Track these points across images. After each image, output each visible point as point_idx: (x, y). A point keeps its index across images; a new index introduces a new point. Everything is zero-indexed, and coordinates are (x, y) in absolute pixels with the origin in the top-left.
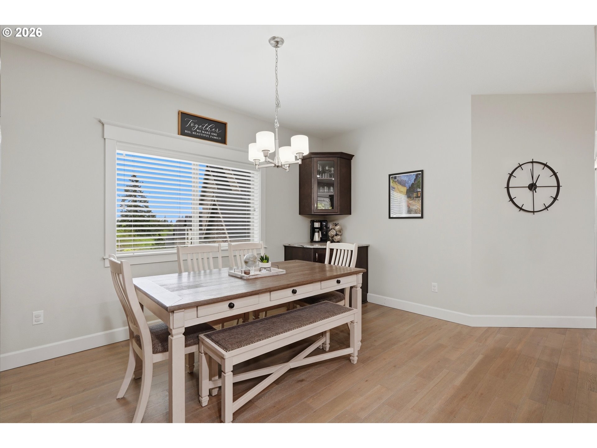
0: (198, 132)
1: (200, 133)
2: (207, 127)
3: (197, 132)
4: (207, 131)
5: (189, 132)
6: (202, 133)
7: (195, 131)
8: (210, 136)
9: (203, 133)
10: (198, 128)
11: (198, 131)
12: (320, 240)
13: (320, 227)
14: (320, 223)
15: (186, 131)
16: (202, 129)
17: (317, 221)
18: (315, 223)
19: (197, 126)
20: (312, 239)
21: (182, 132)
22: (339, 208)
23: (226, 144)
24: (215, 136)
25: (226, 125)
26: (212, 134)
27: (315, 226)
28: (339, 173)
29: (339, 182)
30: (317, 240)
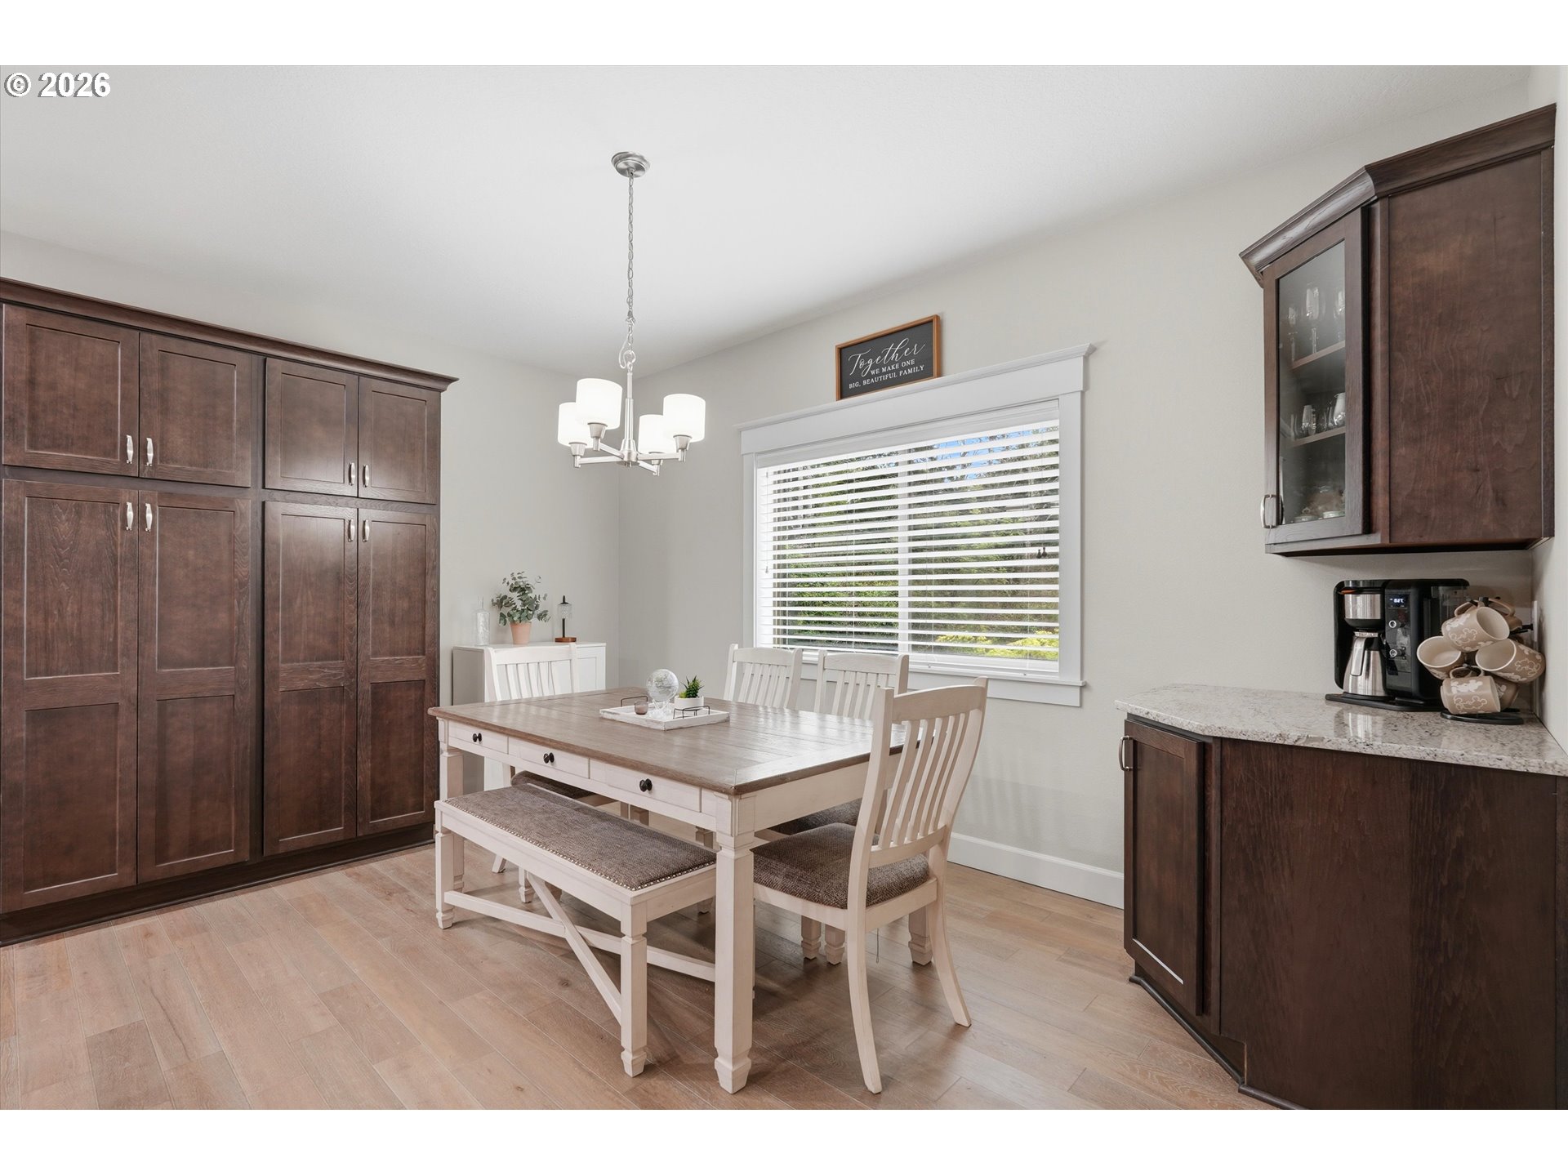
0: (876, 375)
1: (878, 375)
2: (892, 351)
3: (873, 377)
4: (894, 362)
5: (857, 385)
6: (881, 374)
7: (869, 376)
8: (897, 371)
9: (885, 373)
10: (873, 367)
11: (873, 372)
12: (1381, 693)
13: (1378, 617)
14: (1378, 596)
15: (851, 386)
16: (880, 366)
17: (1361, 585)
18: (1349, 598)
19: (870, 362)
20: (1340, 681)
21: (843, 393)
22: (1381, 502)
23: (940, 375)
24: (910, 367)
25: (935, 323)
26: (904, 364)
27: (1350, 615)
28: (1383, 292)
29: (1379, 347)
30: (1360, 692)
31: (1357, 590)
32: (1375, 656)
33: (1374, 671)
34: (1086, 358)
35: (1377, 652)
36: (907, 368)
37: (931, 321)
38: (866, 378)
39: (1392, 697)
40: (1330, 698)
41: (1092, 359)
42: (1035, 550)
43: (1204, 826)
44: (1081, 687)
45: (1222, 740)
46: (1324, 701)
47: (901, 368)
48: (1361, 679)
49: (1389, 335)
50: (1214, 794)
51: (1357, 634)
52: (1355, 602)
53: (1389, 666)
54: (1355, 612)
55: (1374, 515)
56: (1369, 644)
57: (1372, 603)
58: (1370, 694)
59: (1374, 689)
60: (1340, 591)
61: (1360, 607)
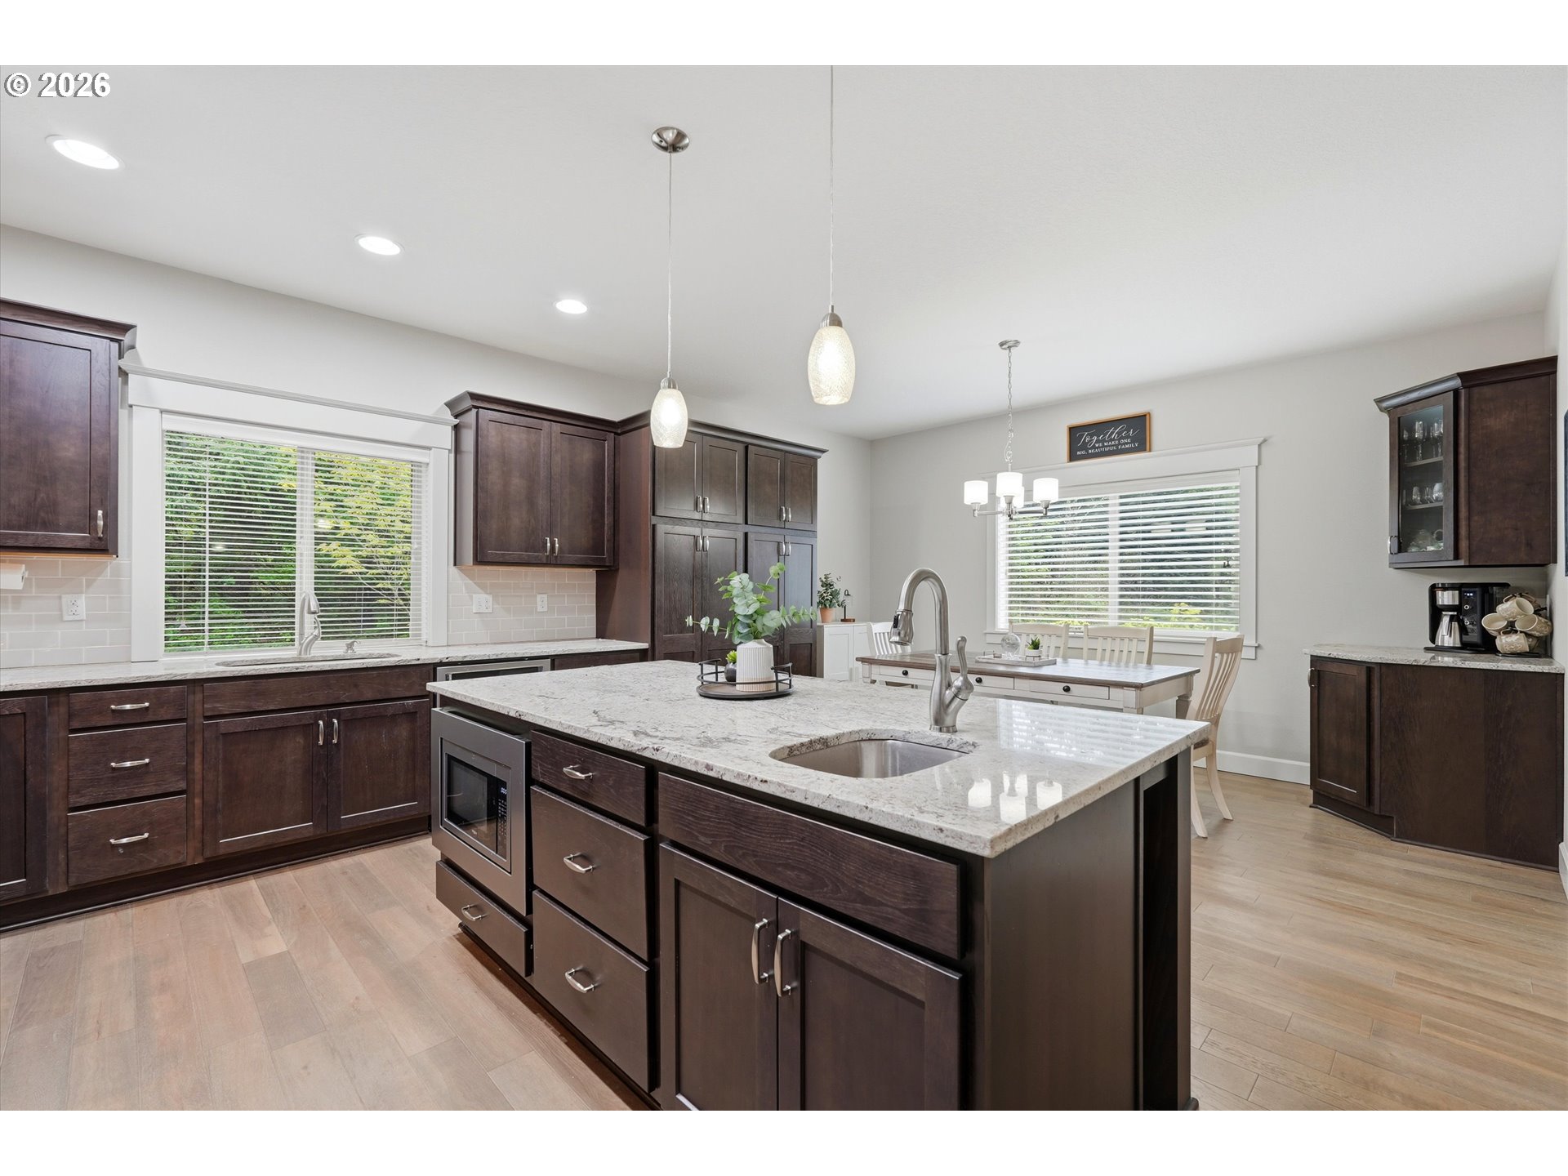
0: (1099, 447)
1: (1101, 447)
2: (1112, 433)
3: (1097, 448)
4: (1114, 439)
5: (1083, 452)
6: (1104, 446)
7: (1093, 447)
8: (1117, 446)
9: (1106, 446)
10: (1097, 442)
11: (1097, 445)
12: (1458, 644)
13: (1457, 603)
14: (1457, 592)
15: (1078, 453)
16: (1103, 441)
17: (1447, 586)
18: (1439, 593)
19: (1095, 438)
20: (1433, 639)
21: (1073, 457)
22: (1464, 544)
23: (1150, 451)
24: (1127, 443)
25: (1147, 417)
26: (1122, 441)
27: (1440, 602)
28: (1465, 436)
29: (1462, 464)
30: (1446, 645)
31: (1444, 588)
32: (1455, 625)
33: (1455, 633)
34: (1259, 446)
35: (1456, 623)
36: (1124, 444)
37: (1145, 415)
38: (1090, 449)
39: (1466, 647)
40: (1427, 649)
41: (1264, 448)
42: (1222, 563)
43: (1370, 710)
44: (1256, 647)
45: (1381, 664)
46: (1423, 651)
47: (1119, 444)
48: (1447, 638)
49: (1469, 459)
50: (1376, 693)
51: (1444, 613)
52: (1443, 595)
53: (1463, 630)
54: (1443, 601)
55: (1460, 551)
56: (1452, 618)
57: (1453, 595)
58: (1452, 645)
59: (1454, 643)
60: (1433, 590)
61: (1446, 598)
